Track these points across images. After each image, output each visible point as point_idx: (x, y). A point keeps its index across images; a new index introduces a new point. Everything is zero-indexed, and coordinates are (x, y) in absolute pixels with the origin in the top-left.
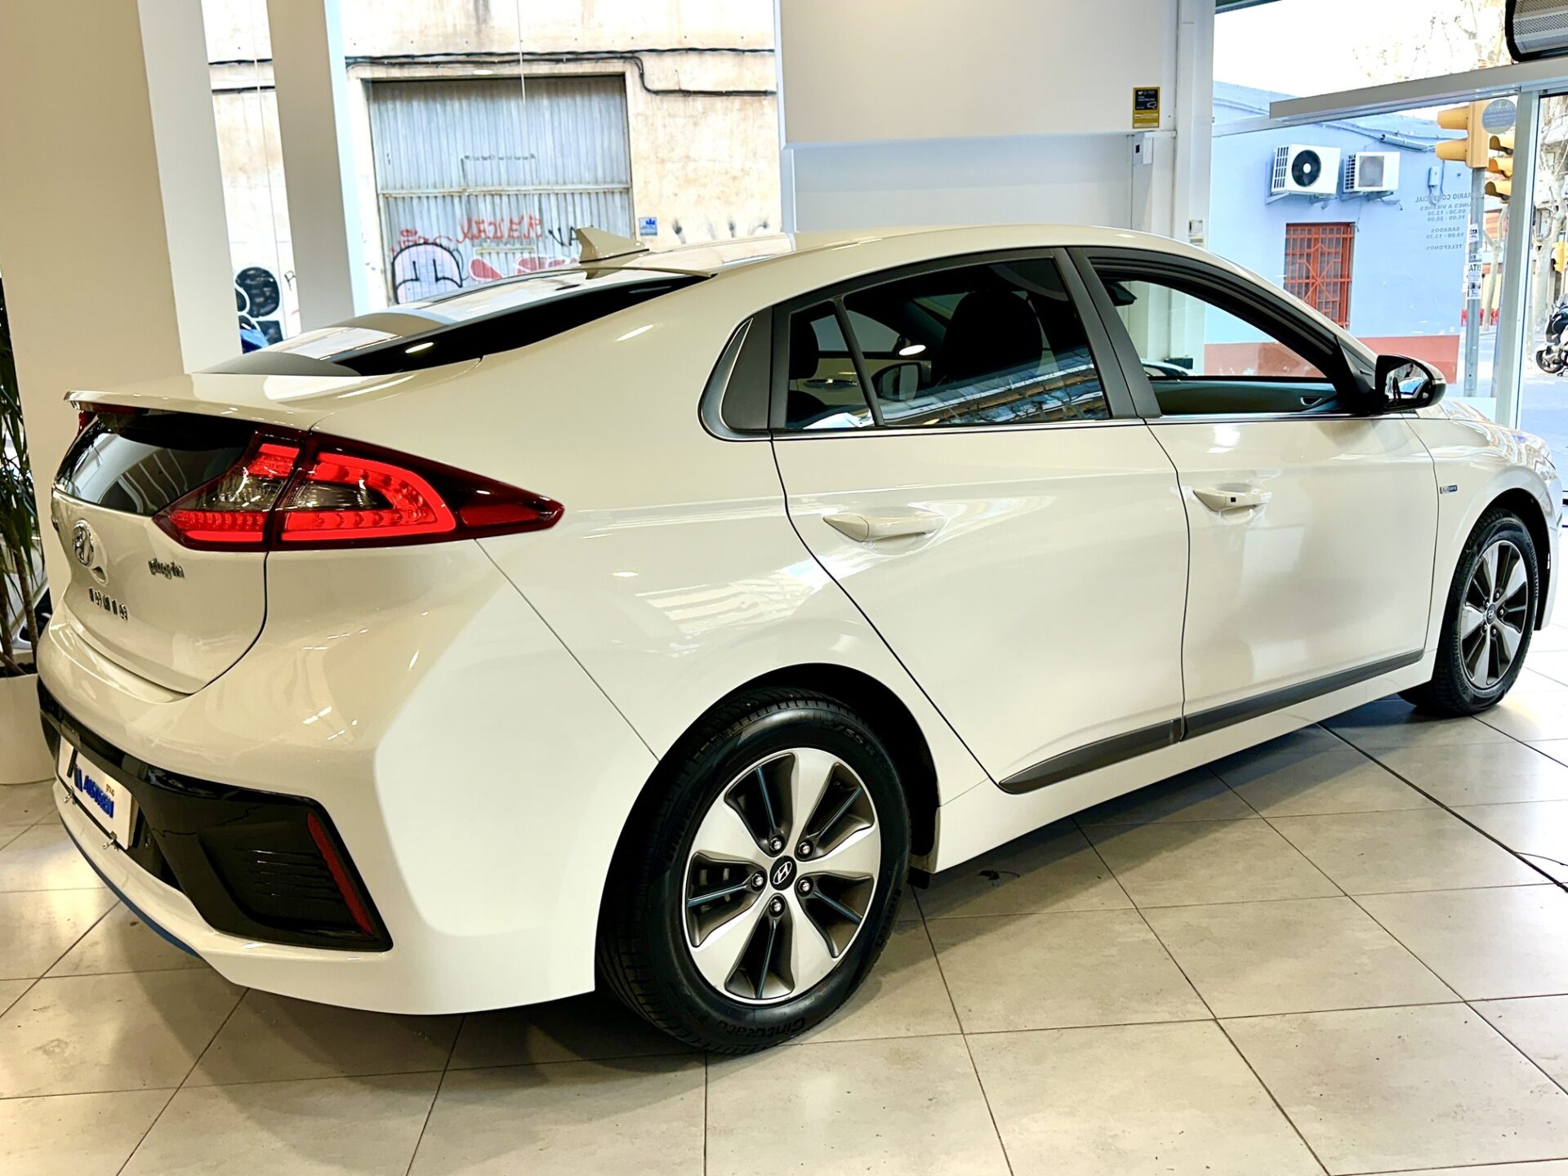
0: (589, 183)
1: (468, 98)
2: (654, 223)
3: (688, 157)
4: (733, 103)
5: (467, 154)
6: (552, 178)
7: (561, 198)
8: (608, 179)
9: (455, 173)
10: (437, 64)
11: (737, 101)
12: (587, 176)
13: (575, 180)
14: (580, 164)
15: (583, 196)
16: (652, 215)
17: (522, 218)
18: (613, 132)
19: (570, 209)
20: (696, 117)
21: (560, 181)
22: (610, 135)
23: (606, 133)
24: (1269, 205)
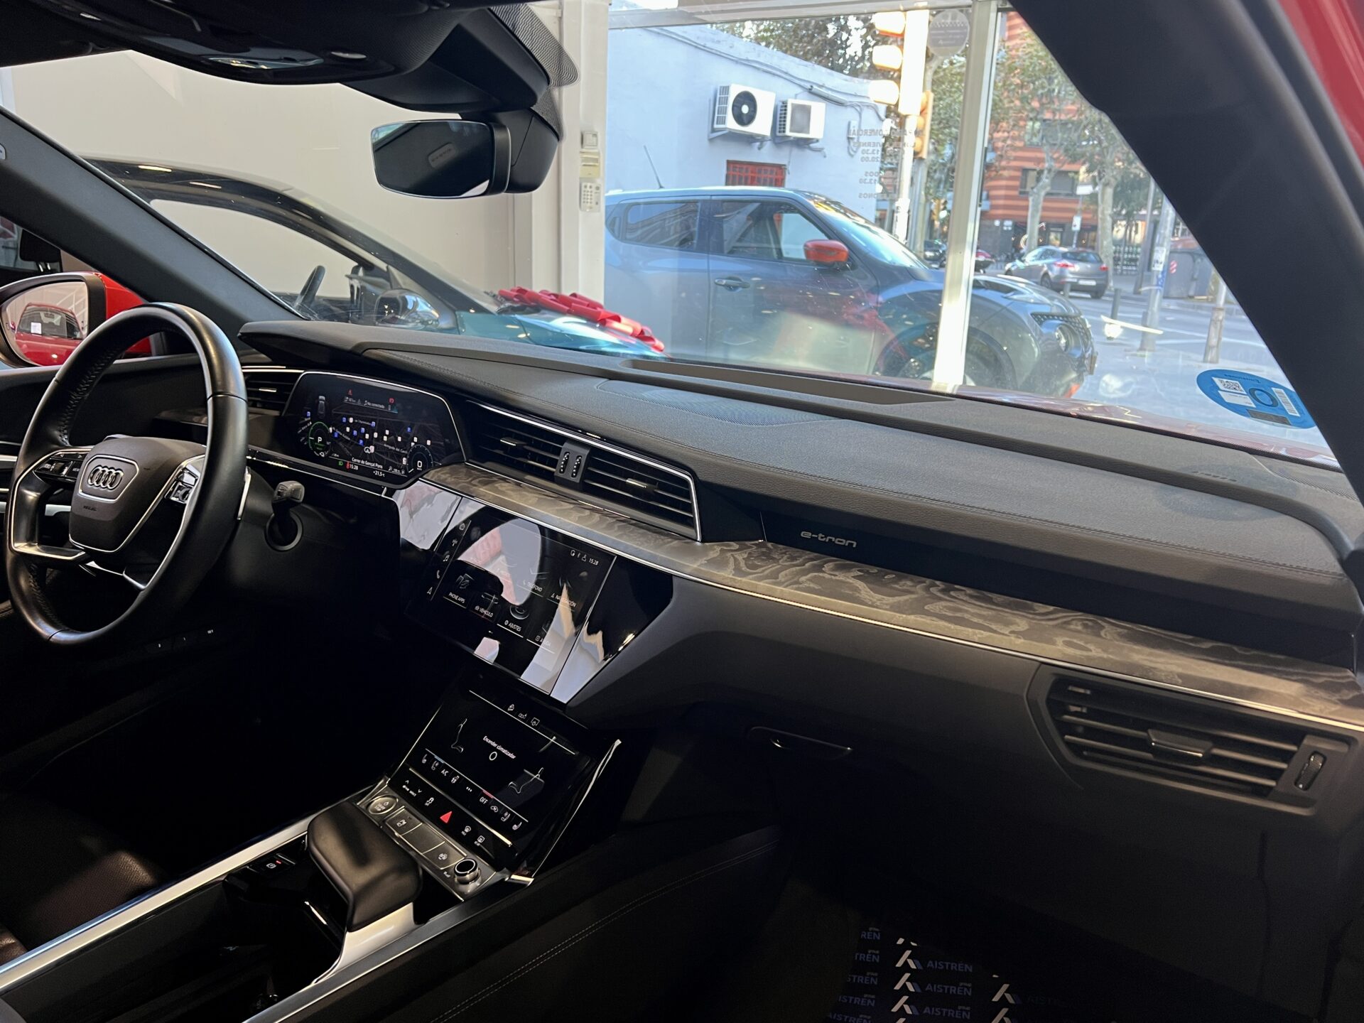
24: (711, 140)
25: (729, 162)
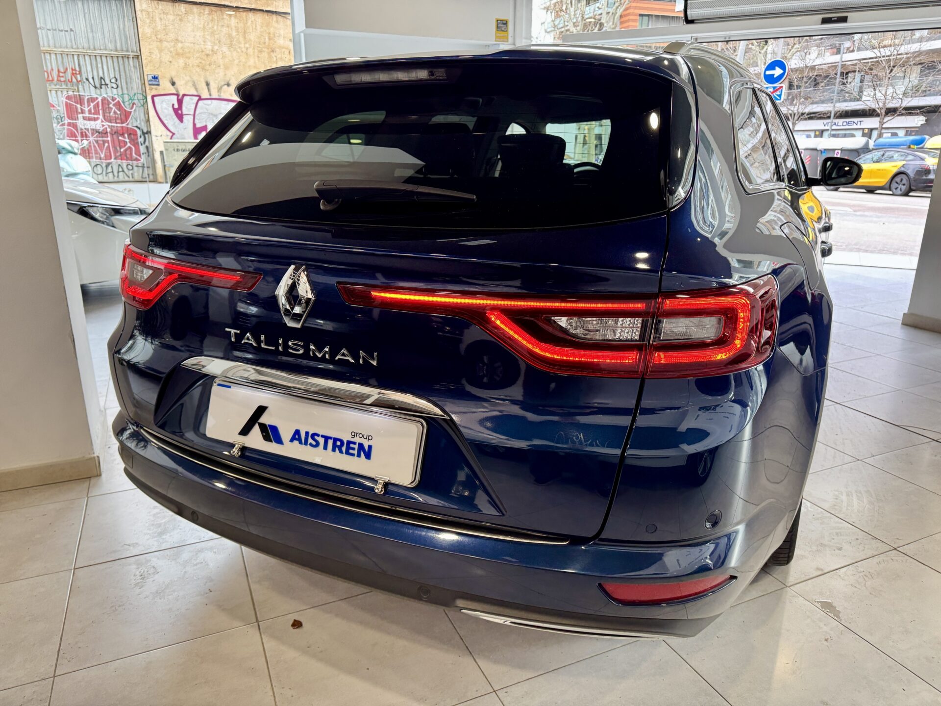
0: (111, 50)
2: (157, 78)
3: (177, 40)
4: (204, 10)
6: (86, 46)
7: (93, 58)
8: (125, 49)
11: (207, 9)
12: (110, 46)
13: (102, 48)
14: (104, 38)
15: (108, 58)
16: (156, 73)
17: (67, 69)
18: (126, 19)
19: (100, 65)
20: (181, 15)
21: (92, 47)
22: (124, 21)
23: (121, 20)
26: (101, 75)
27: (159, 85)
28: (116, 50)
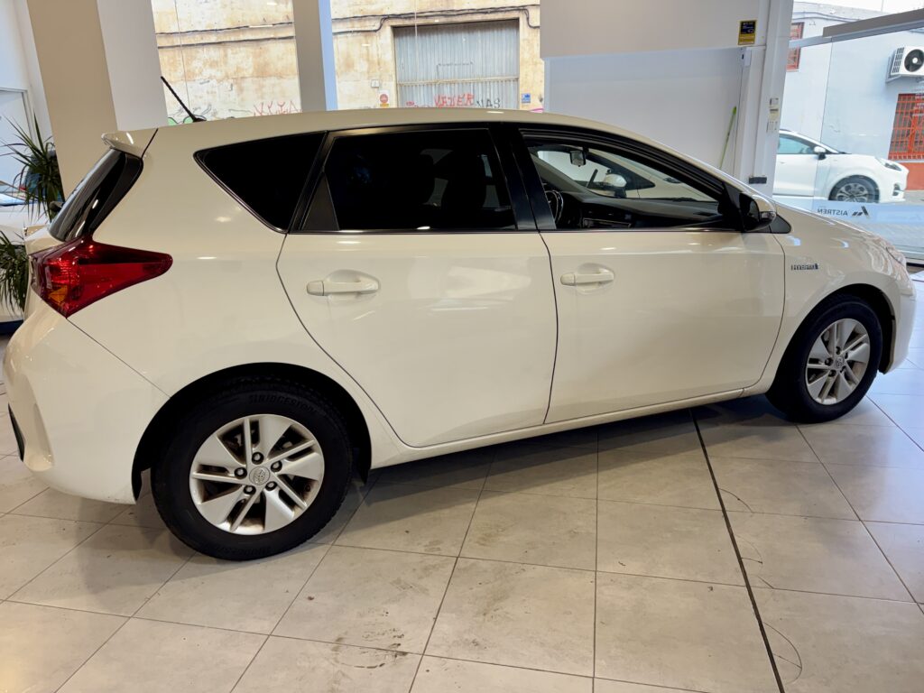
0: (498, 76)
1: (442, 34)
2: (529, 96)
5: (441, 62)
6: (480, 74)
7: (484, 84)
8: (508, 74)
9: (433, 73)
10: (427, 17)
12: (497, 73)
13: (492, 75)
14: (494, 66)
15: (495, 83)
16: (528, 92)
17: (465, 96)
18: (512, 50)
19: (489, 90)
21: (484, 75)
22: (510, 53)
23: (508, 50)
24: (888, 83)
25: (900, 95)
26: (488, 97)
27: (529, 102)
28: (502, 76)
